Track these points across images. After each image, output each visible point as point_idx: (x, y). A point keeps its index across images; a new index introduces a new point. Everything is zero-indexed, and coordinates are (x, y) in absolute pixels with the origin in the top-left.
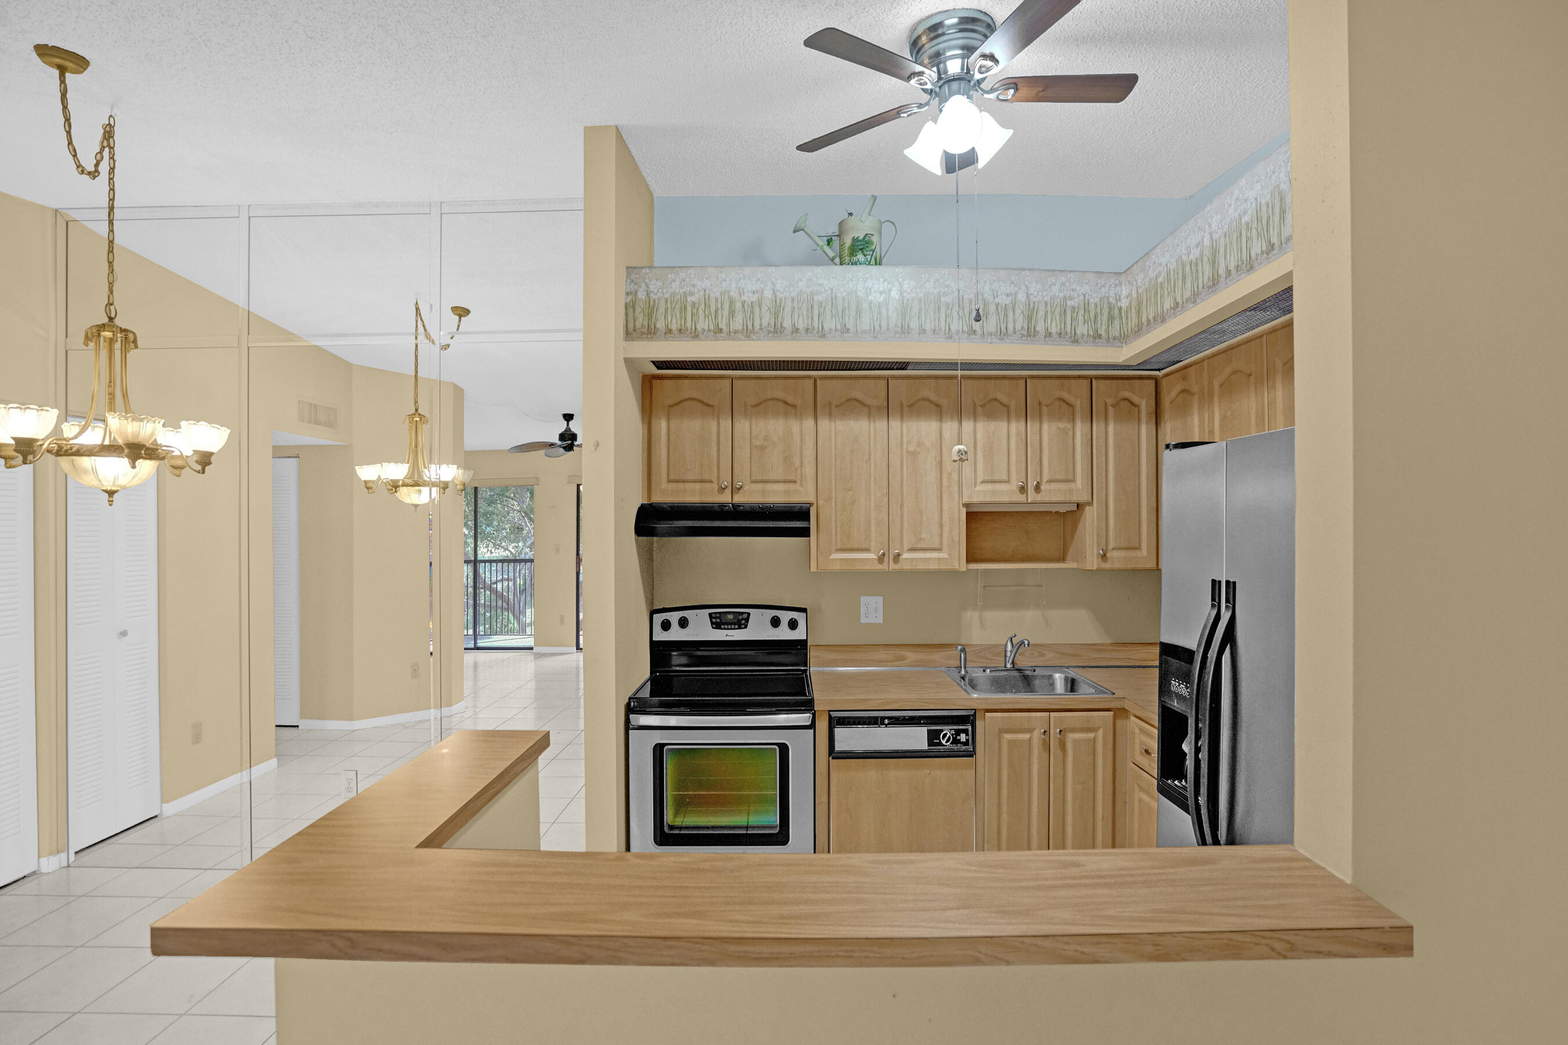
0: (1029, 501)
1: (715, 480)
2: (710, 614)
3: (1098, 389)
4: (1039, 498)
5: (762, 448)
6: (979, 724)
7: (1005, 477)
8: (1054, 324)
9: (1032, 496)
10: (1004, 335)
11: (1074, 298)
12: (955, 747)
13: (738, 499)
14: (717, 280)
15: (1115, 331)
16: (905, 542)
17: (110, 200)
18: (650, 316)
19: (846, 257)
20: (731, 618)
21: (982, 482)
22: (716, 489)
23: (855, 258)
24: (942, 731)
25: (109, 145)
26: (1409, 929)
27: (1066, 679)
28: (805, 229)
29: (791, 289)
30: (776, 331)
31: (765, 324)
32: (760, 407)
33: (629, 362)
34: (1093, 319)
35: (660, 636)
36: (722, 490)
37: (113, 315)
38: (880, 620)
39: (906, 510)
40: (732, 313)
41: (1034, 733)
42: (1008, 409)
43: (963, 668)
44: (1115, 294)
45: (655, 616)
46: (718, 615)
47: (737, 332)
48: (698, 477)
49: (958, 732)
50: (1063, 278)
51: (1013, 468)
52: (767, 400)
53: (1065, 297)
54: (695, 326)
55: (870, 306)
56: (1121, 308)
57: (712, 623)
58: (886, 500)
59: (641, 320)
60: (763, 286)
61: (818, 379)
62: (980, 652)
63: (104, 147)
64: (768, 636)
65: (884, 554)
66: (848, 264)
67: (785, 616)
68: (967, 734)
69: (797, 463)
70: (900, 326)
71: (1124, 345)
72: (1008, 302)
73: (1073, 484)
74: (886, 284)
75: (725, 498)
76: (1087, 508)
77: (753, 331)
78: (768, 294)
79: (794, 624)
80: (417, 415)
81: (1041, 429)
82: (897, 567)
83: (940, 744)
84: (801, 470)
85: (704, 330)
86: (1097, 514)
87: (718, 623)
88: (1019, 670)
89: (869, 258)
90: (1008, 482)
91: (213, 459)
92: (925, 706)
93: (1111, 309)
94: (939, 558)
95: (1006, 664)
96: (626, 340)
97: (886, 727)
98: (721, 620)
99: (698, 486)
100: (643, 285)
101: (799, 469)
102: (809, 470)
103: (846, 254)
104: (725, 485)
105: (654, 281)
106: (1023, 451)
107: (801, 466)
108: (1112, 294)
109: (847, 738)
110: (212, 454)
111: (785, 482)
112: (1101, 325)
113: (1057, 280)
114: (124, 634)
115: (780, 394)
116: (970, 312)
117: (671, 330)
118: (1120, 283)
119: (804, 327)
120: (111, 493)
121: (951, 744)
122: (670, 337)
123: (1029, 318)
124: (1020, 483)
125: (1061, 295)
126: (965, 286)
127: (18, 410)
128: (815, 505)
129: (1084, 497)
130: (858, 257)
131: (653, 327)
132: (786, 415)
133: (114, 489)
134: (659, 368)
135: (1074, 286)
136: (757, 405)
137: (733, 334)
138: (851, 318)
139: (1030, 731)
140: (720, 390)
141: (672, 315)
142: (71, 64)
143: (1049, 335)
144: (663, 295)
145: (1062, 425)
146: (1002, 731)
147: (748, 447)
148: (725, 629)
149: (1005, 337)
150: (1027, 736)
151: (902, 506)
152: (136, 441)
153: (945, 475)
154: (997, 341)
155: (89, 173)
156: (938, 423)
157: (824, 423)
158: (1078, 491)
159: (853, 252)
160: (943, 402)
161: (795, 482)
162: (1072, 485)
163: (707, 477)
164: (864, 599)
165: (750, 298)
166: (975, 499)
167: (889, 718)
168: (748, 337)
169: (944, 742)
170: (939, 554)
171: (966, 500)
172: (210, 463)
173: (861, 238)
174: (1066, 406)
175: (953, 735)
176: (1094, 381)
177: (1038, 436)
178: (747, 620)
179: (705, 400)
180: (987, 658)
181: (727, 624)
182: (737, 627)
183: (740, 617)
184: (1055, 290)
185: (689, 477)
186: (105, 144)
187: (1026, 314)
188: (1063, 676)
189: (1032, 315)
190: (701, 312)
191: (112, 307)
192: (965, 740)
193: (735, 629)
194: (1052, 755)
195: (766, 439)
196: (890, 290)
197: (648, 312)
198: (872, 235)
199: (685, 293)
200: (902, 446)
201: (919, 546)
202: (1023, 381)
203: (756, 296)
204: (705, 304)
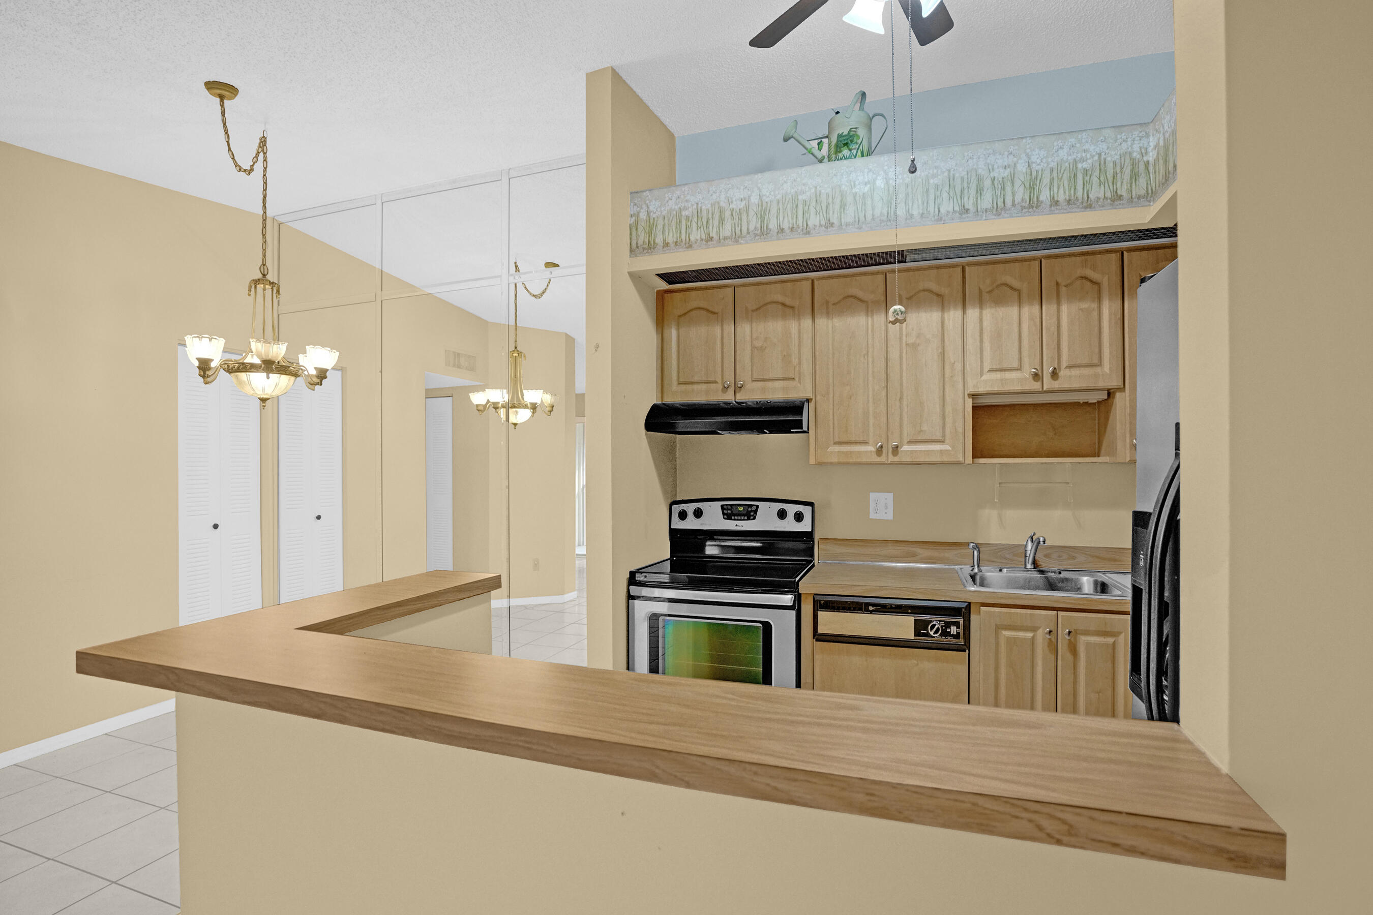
0: (1045, 389)
1: (719, 380)
2: (722, 506)
3: (1130, 262)
4: (1056, 385)
5: (762, 349)
6: (974, 618)
7: (1015, 364)
8: (1061, 191)
9: (1048, 383)
10: (1002, 209)
11: (1087, 159)
12: (944, 640)
13: (741, 397)
14: (708, 193)
15: (1141, 187)
16: (905, 434)
17: (264, 190)
18: (650, 233)
19: (833, 156)
20: (742, 510)
21: (989, 371)
22: (721, 389)
23: (840, 155)
24: (931, 621)
25: (263, 150)
26: (1281, 837)
27: (1096, 582)
28: (795, 135)
29: (777, 193)
30: (763, 233)
31: (752, 228)
32: (760, 311)
33: (635, 277)
34: (1110, 179)
35: (679, 525)
36: (726, 389)
37: (266, 273)
38: (890, 516)
39: (905, 403)
40: (722, 220)
41: (1038, 632)
42: (1019, 293)
43: (976, 566)
44: (1141, 148)
45: (674, 507)
46: (729, 507)
47: (727, 238)
48: (704, 379)
49: (948, 624)
50: (1073, 140)
51: (1025, 353)
52: (766, 304)
53: (1075, 160)
54: (689, 237)
55: (854, 197)
56: (1148, 162)
57: (724, 514)
58: (884, 393)
59: (643, 237)
60: (749, 193)
61: (815, 280)
62: (999, 552)
63: (259, 153)
64: (775, 528)
65: (881, 447)
66: (835, 161)
67: (792, 509)
68: (958, 627)
69: (795, 361)
70: (886, 214)
71: (1152, 203)
72: (1005, 175)
73: (1099, 368)
74: (871, 174)
75: (729, 397)
76: (1118, 395)
77: (741, 236)
78: (755, 199)
79: (800, 517)
80: (516, 351)
81: (1058, 311)
82: (896, 459)
83: (927, 635)
84: (800, 367)
85: (697, 240)
86: (1130, 400)
87: (729, 513)
88: (1042, 572)
89: (854, 152)
90: (1019, 369)
91: (328, 374)
92: (913, 595)
93: (1134, 164)
94: (941, 451)
95: (1025, 565)
96: (630, 257)
97: (871, 614)
98: (732, 512)
99: (704, 387)
100: (644, 206)
101: (798, 367)
102: (807, 368)
103: (832, 152)
104: (727, 384)
105: (654, 202)
106: (1037, 337)
107: (800, 363)
108: (1136, 147)
109: (830, 622)
110: (327, 370)
111: (784, 379)
112: (1122, 185)
113: (1065, 143)
114: (319, 517)
115: (780, 298)
116: (962, 191)
117: (668, 243)
118: (1146, 134)
119: (789, 227)
120: (263, 400)
121: (940, 635)
122: (668, 249)
123: (1032, 188)
124: (1033, 370)
125: (1070, 158)
126: (956, 164)
127: (197, 339)
128: (814, 400)
129: (1115, 382)
130: (843, 153)
131: (653, 243)
132: (784, 317)
133: (265, 397)
134: (670, 283)
135: (1087, 147)
136: (757, 309)
137: (722, 241)
138: (836, 212)
139: (1034, 629)
140: (723, 298)
141: (669, 230)
142: (228, 93)
143: (1055, 203)
144: (661, 213)
145: (1084, 305)
146: (999, 628)
147: (749, 348)
148: (735, 520)
149: (1003, 212)
150: (1029, 635)
151: (901, 399)
152: (268, 358)
153: (947, 367)
154: (994, 217)
155: (245, 171)
156: (939, 314)
157: (822, 322)
158: (1107, 375)
159: (838, 149)
160: (945, 291)
161: (793, 379)
162: (1098, 370)
163: (712, 379)
164: (873, 496)
165: (738, 205)
166: (982, 389)
167: (873, 605)
168: (737, 242)
169: (932, 633)
170: (941, 446)
171: (971, 389)
172: (326, 377)
173: (846, 133)
174: (1089, 283)
175: (942, 626)
176: (1125, 254)
177: (1055, 320)
178: (756, 512)
179: (711, 309)
180: (1005, 558)
181: (738, 515)
182: (746, 518)
183: (749, 509)
184: (1063, 154)
185: (697, 379)
186: (260, 149)
187: (1027, 185)
188: (1092, 579)
189: (1034, 184)
190: (694, 225)
191: (265, 267)
192: (955, 633)
193: (744, 520)
194: (1059, 657)
195: (766, 339)
196: (875, 180)
197: (649, 230)
198: (856, 128)
199: (680, 208)
200: (901, 338)
201: (920, 438)
202: (1037, 263)
203: (744, 202)
204: (698, 216)
